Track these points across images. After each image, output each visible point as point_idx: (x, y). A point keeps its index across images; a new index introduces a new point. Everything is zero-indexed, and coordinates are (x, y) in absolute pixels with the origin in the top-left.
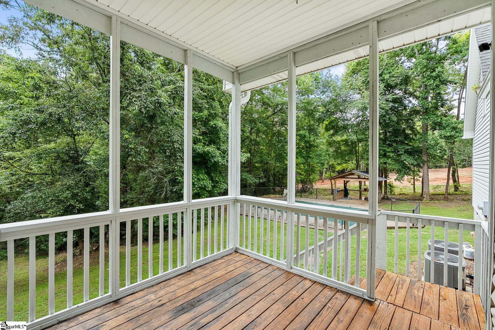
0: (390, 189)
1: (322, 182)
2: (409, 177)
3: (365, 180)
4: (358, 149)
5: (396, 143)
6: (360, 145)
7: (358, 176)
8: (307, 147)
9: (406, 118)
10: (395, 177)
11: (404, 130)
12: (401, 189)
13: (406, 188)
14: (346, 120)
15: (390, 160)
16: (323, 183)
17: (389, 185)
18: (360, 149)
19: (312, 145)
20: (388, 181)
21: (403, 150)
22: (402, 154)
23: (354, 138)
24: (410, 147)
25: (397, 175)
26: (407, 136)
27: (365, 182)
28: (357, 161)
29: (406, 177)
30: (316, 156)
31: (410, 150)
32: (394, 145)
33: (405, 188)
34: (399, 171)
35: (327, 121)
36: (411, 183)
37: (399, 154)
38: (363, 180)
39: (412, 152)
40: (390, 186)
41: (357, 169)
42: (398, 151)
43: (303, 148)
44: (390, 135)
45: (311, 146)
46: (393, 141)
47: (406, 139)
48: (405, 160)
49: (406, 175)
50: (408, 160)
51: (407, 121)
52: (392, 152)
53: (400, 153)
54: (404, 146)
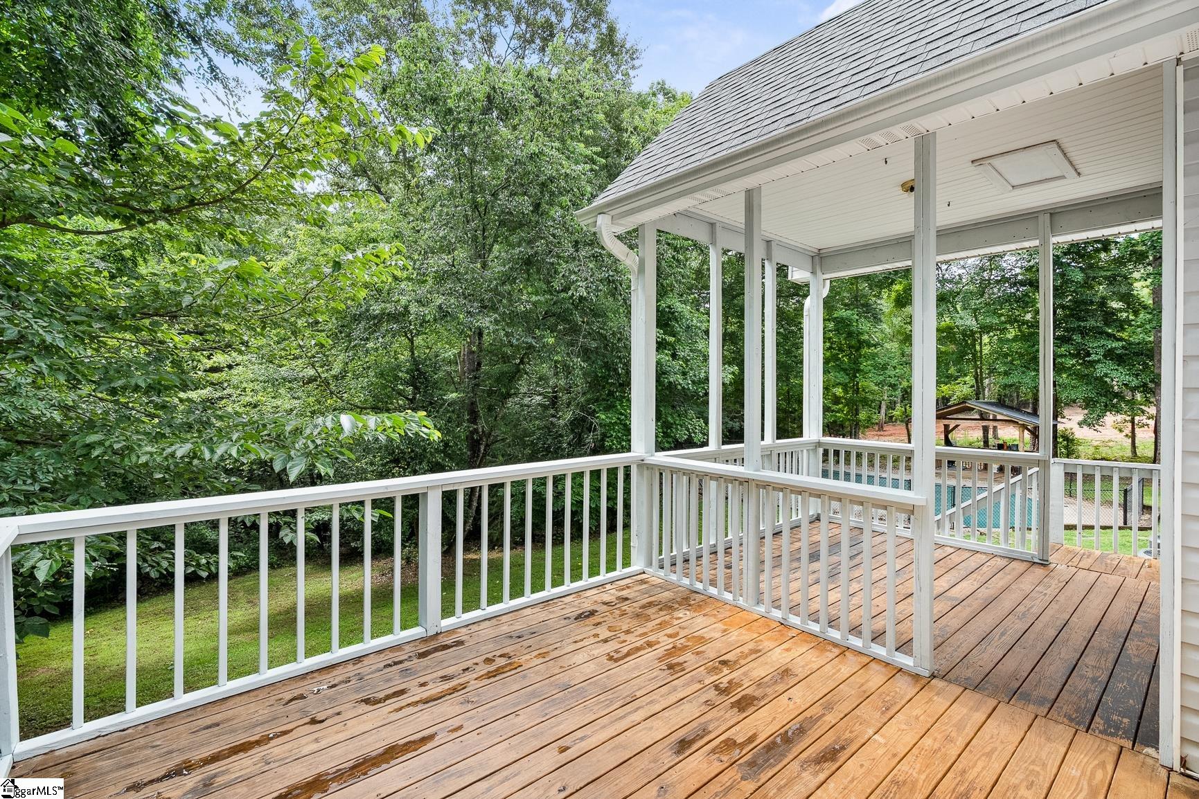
0: (1066, 447)
1: (879, 430)
2: (1120, 418)
3: (995, 424)
4: (981, 351)
5: (1082, 333)
6: (986, 339)
7: (981, 414)
8: (850, 347)
9: (1109, 273)
10: (1081, 418)
11: (1103, 303)
12: (1097, 448)
13: (1111, 444)
14: (950, 281)
15: (1064, 376)
16: (882, 433)
17: (1062, 437)
18: (986, 350)
19: (864, 341)
20: (1060, 427)
21: (1101, 351)
22: (1099, 361)
23: (970, 322)
24: (1121, 344)
25: (1086, 411)
26: (1110, 317)
27: (995, 428)
28: (978, 379)
29: (1110, 418)
30: (875, 367)
31: (1119, 352)
32: (1077, 338)
33: (1105, 443)
34: (1088, 404)
35: (901, 283)
36: (1124, 434)
37: (1089, 362)
38: (991, 424)
39: (1126, 354)
40: (1066, 438)
41: (978, 398)
42: (1088, 354)
43: (841, 350)
44: (1066, 316)
45: (861, 344)
46: (1073, 330)
47: (1107, 324)
48: (1106, 375)
49: (1108, 413)
50: (1114, 374)
51: (1112, 280)
52: (1072, 356)
53: (1094, 357)
54: (1102, 342)
